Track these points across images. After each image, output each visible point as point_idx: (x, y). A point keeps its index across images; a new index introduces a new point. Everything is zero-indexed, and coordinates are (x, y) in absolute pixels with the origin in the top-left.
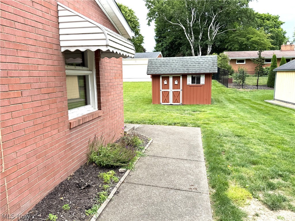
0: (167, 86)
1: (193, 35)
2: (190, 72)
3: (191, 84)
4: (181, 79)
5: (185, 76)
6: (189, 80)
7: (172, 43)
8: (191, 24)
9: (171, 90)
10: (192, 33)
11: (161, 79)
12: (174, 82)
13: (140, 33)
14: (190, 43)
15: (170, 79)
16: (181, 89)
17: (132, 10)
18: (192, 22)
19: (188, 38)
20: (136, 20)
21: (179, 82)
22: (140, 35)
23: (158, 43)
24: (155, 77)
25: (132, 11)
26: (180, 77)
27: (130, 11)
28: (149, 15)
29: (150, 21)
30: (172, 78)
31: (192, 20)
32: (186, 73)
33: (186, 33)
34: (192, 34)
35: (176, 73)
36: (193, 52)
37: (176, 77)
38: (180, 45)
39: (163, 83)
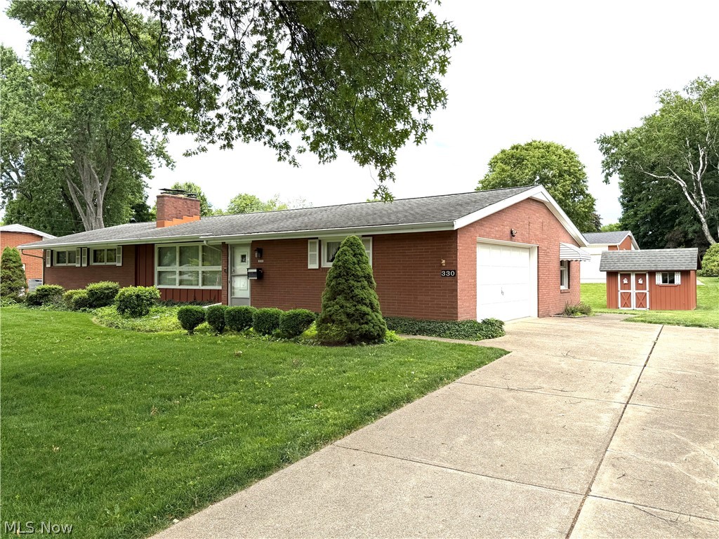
0: (628, 286)
1: (703, 196)
2: (659, 269)
3: (661, 283)
4: (647, 277)
5: (652, 274)
6: (659, 279)
7: (659, 211)
8: (699, 175)
9: (633, 291)
10: (702, 193)
11: (619, 277)
12: (637, 281)
13: (587, 192)
14: (698, 210)
15: (632, 277)
16: (648, 289)
17: (572, 150)
18: (700, 171)
19: (692, 203)
20: (580, 168)
21: (644, 281)
22: (587, 195)
23: (627, 210)
24: (612, 275)
25: (572, 154)
26: (645, 275)
27: (567, 152)
28: (606, 165)
29: (609, 174)
30: (634, 276)
31: (701, 168)
32: (653, 269)
33: (686, 194)
34: (701, 195)
35: (640, 269)
36: (707, 227)
37: (640, 275)
38: (676, 214)
39: (622, 281)
